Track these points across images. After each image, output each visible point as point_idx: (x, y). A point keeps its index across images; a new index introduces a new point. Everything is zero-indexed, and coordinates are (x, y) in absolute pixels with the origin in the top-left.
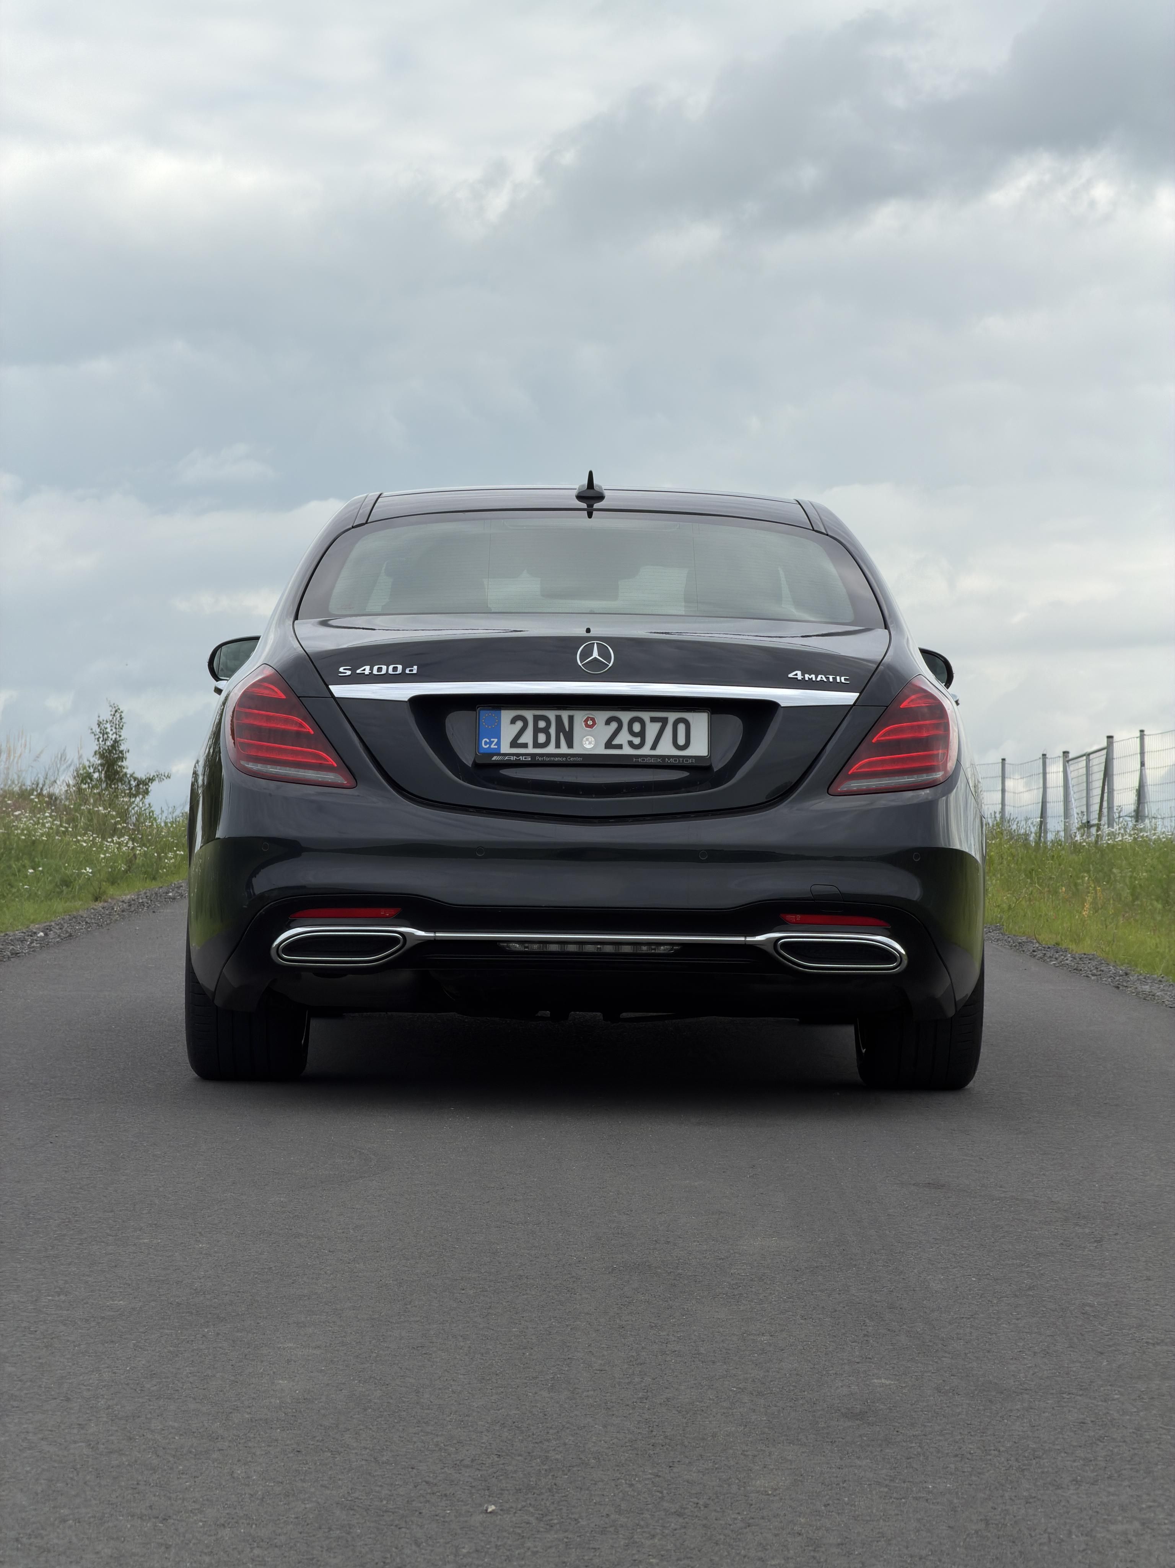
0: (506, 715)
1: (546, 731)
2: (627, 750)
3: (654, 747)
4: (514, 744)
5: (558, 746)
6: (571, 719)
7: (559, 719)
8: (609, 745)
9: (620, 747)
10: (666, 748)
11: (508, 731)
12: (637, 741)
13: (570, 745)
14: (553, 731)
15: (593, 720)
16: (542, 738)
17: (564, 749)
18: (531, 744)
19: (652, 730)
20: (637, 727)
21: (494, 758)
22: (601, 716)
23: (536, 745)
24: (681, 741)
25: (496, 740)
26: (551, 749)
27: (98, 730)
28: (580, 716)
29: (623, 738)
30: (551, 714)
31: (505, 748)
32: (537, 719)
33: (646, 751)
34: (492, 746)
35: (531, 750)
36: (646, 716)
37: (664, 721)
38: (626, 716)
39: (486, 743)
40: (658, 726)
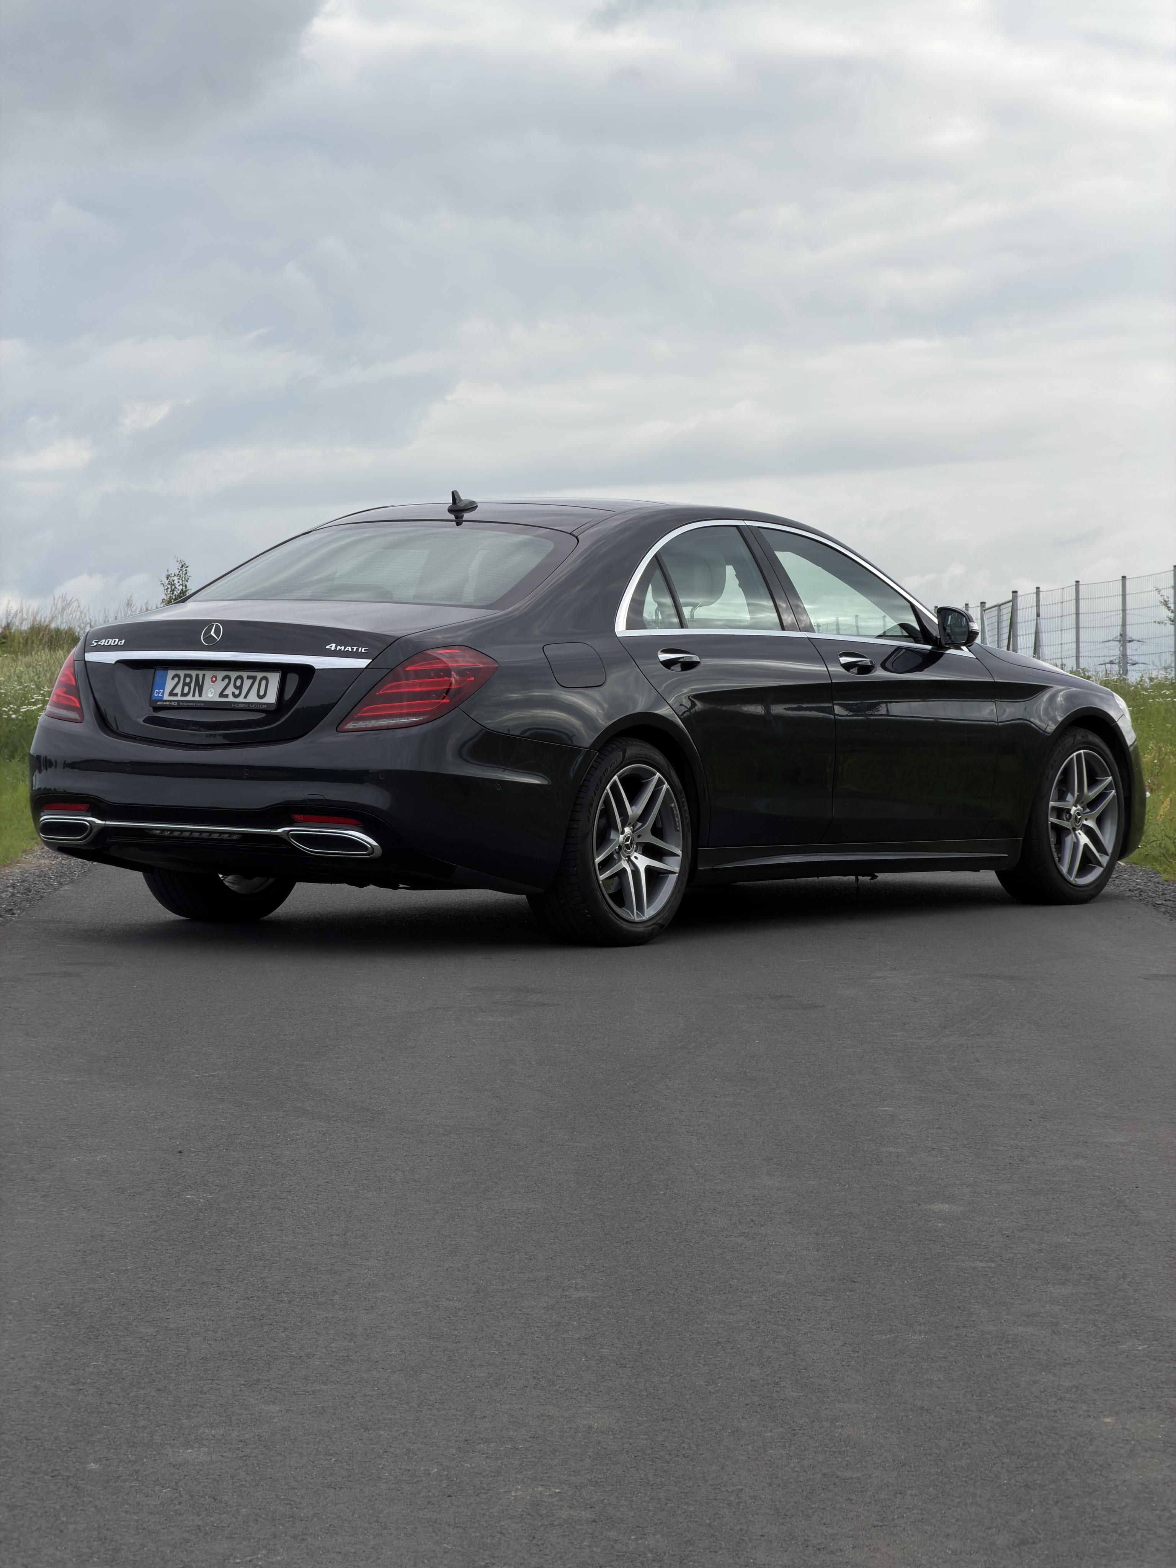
0: (171, 673)
1: (189, 685)
2: (231, 699)
3: (245, 697)
4: (171, 694)
5: (194, 695)
6: (204, 676)
7: (197, 676)
8: (221, 695)
9: (227, 696)
10: (253, 698)
11: (170, 684)
12: (237, 692)
13: (200, 695)
14: (193, 685)
15: (216, 677)
16: (186, 689)
17: (197, 698)
18: (179, 695)
19: (247, 683)
20: (238, 683)
21: (159, 703)
22: (220, 674)
23: (183, 695)
24: (262, 693)
25: (162, 691)
26: (190, 698)
27: (167, 582)
28: (209, 674)
29: (231, 690)
30: (193, 673)
31: (166, 697)
32: (186, 676)
33: (241, 699)
34: (160, 695)
35: (179, 698)
36: (245, 674)
37: (254, 678)
38: (233, 675)
39: (157, 693)
40: (251, 681)
